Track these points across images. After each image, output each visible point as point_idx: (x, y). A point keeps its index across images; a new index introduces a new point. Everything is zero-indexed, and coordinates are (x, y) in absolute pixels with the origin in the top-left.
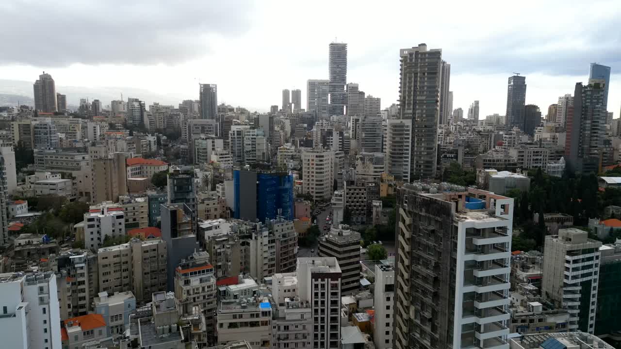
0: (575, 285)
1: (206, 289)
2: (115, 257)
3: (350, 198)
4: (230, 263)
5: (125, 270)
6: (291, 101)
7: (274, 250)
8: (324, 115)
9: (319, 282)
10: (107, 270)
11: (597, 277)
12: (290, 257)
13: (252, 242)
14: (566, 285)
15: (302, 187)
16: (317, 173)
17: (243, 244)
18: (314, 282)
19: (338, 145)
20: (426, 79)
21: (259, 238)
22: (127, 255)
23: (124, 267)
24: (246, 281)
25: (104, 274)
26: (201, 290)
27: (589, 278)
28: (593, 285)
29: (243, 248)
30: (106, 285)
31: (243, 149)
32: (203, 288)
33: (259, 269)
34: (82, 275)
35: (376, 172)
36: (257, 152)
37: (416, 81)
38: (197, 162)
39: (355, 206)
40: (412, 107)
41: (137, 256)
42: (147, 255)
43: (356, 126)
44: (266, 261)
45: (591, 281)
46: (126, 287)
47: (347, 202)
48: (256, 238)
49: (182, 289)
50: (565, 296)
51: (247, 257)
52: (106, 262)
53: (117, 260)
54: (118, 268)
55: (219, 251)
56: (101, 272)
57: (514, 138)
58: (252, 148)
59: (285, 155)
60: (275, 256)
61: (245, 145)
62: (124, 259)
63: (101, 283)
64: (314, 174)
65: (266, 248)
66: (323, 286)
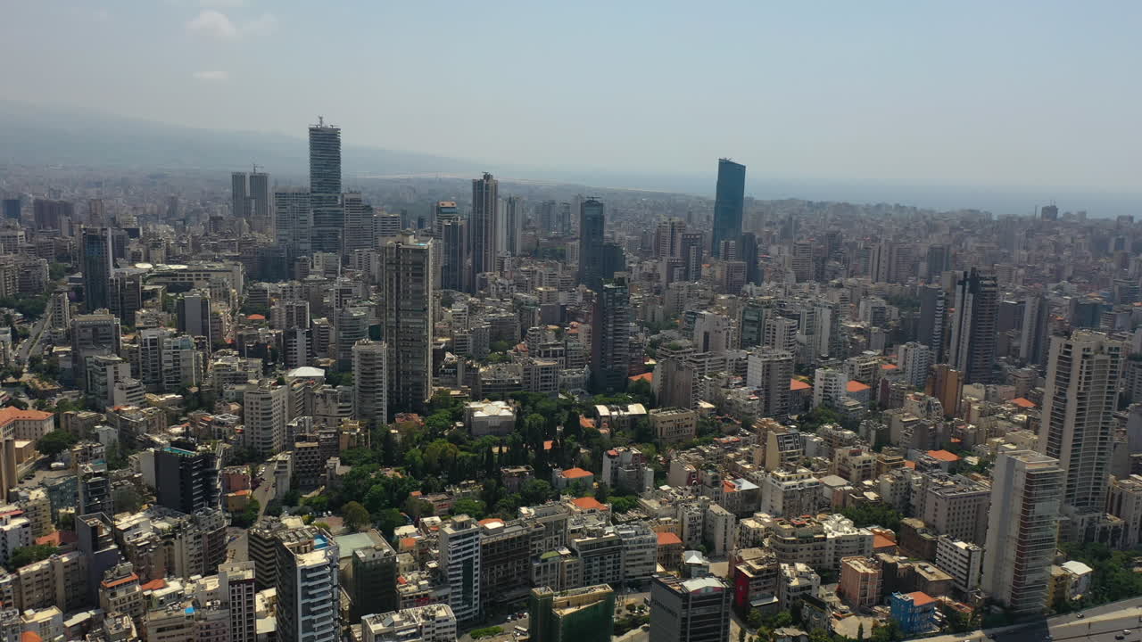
0: (458, 563)
1: (132, 598)
2: (37, 576)
3: (300, 458)
4: (153, 566)
5: (46, 587)
6: (248, 194)
7: (202, 545)
8: (303, 247)
9: (236, 587)
10: (30, 588)
11: (479, 554)
12: (220, 549)
13: (176, 543)
14: (449, 565)
15: (244, 436)
16: (264, 419)
17: (166, 544)
18: (231, 588)
19: (305, 350)
20: (410, 281)
21: (184, 537)
22: (48, 573)
23: (45, 584)
24: (171, 583)
25: (27, 593)
26: (127, 599)
27: (471, 556)
28: (475, 561)
29: (166, 548)
30: (30, 603)
31: (161, 368)
32: (129, 598)
33: (185, 566)
34: (9, 598)
35: (340, 412)
36: (182, 370)
37: (398, 282)
38: (90, 392)
39: (306, 467)
40: (394, 314)
41: (59, 572)
42: (67, 570)
43: (341, 300)
44: (192, 558)
45: (472, 558)
46: (49, 603)
47: (297, 463)
48: (180, 537)
49: (109, 601)
50: (449, 573)
51: (171, 556)
52: (28, 582)
53: (39, 578)
54: (40, 586)
55: (141, 555)
56: (24, 591)
57: (539, 336)
58: (174, 365)
59: (225, 375)
60: (202, 551)
61: (163, 362)
62: (45, 577)
63: (24, 600)
64: (260, 421)
65: (191, 546)
66: (239, 591)
